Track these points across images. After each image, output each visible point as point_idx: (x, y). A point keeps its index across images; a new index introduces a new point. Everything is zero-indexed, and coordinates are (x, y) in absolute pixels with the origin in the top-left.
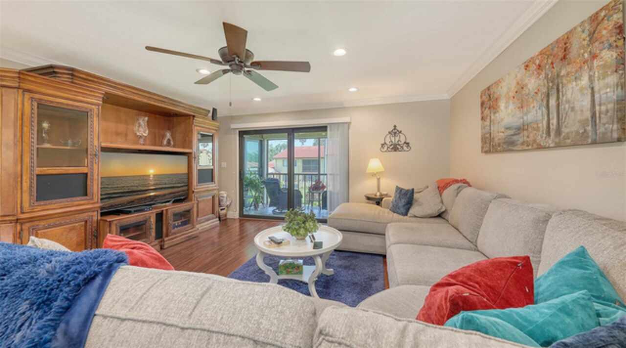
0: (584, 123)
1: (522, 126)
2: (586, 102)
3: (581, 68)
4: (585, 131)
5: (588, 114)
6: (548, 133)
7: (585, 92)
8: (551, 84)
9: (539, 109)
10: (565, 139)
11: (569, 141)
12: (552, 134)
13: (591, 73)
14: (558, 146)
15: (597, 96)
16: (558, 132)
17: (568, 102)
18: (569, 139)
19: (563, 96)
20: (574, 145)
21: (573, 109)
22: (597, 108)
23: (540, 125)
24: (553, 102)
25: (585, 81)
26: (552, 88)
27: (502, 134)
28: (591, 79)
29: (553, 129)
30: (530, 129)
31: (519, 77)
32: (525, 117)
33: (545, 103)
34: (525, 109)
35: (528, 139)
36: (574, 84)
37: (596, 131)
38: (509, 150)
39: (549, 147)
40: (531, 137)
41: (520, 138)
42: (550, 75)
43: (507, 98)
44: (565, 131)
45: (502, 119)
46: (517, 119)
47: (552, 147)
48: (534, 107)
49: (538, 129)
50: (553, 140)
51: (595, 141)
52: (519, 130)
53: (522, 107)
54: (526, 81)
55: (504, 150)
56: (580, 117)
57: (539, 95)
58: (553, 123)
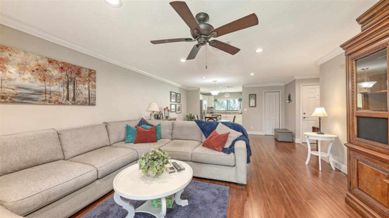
0: (86, 99)
2: (87, 92)
3: (85, 81)
4: (86, 101)
5: (88, 97)
6: (68, 99)
7: (87, 89)
8: (70, 80)
9: (61, 86)
10: (77, 102)
11: (79, 103)
12: (70, 100)
13: (89, 85)
14: (73, 104)
15: (90, 92)
16: (74, 99)
17: (79, 90)
18: (79, 102)
19: (77, 86)
20: (82, 104)
21: (81, 93)
22: (91, 96)
23: (62, 94)
24: (71, 87)
25: (87, 86)
26: (71, 81)
27: (11, 91)
28: (89, 86)
29: (71, 98)
30: (52, 94)
31: (40, 62)
32: (47, 87)
33: (66, 85)
34: (48, 83)
35: (50, 99)
36: (82, 85)
37: (90, 102)
38: (24, 103)
39: (68, 104)
40: (54, 98)
41: (43, 97)
42: (69, 76)
43: (23, 68)
44: (77, 99)
45: (10, 79)
46: (38, 85)
47: (70, 105)
48: (57, 85)
49: (60, 95)
50: (71, 102)
51: (89, 105)
52: (40, 92)
53: (44, 80)
54: (49, 69)
55: (13, 102)
56: (84, 96)
57: (62, 81)
58: (71, 95)
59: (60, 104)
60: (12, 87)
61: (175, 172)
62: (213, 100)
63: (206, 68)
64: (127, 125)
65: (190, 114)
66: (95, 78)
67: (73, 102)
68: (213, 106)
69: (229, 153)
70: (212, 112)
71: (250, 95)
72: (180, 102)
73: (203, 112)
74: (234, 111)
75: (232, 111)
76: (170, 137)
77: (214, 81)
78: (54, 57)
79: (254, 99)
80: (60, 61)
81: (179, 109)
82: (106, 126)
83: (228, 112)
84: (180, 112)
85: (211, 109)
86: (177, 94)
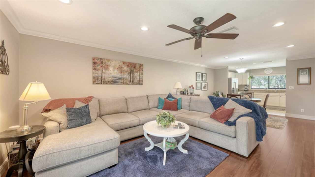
0: (138, 81)
1: (121, 78)
2: (139, 77)
3: (138, 71)
5: (139, 80)
6: (130, 82)
11: (135, 84)
12: (131, 82)
14: (133, 84)
15: (141, 77)
16: (133, 82)
17: (135, 76)
19: (134, 74)
20: (136, 84)
21: (136, 78)
23: (128, 79)
24: (132, 75)
25: (138, 74)
26: (131, 72)
27: (111, 79)
28: (140, 74)
30: (124, 79)
31: (120, 64)
32: (123, 76)
33: (129, 74)
34: (123, 74)
35: (123, 82)
36: (137, 74)
37: (140, 83)
38: (115, 84)
39: (130, 84)
40: (125, 81)
41: (120, 81)
42: (131, 69)
43: (114, 68)
44: (134, 82)
45: (110, 74)
46: (119, 75)
47: (131, 85)
48: (126, 74)
49: (127, 80)
50: (131, 83)
51: (140, 84)
52: (120, 79)
53: (121, 73)
54: (123, 67)
55: (111, 84)
56: (137, 80)
57: (128, 72)
58: (132, 79)
59: (127, 84)
60: (111, 77)
61: (178, 128)
62: (248, 77)
63: (202, 56)
64: (159, 97)
65: (216, 92)
66: (143, 68)
67: (132, 83)
68: (248, 84)
69: (230, 126)
70: (246, 90)
71: (298, 70)
72: (206, 81)
73: (232, 89)
74: (278, 90)
75: (276, 89)
76: (188, 108)
77: (240, 59)
78: (125, 61)
79: (307, 74)
80: (127, 62)
81: (205, 87)
82: (147, 97)
83: (269, 91)
84: (206, 89)
85: (245, 86)
86: (202, 74)
